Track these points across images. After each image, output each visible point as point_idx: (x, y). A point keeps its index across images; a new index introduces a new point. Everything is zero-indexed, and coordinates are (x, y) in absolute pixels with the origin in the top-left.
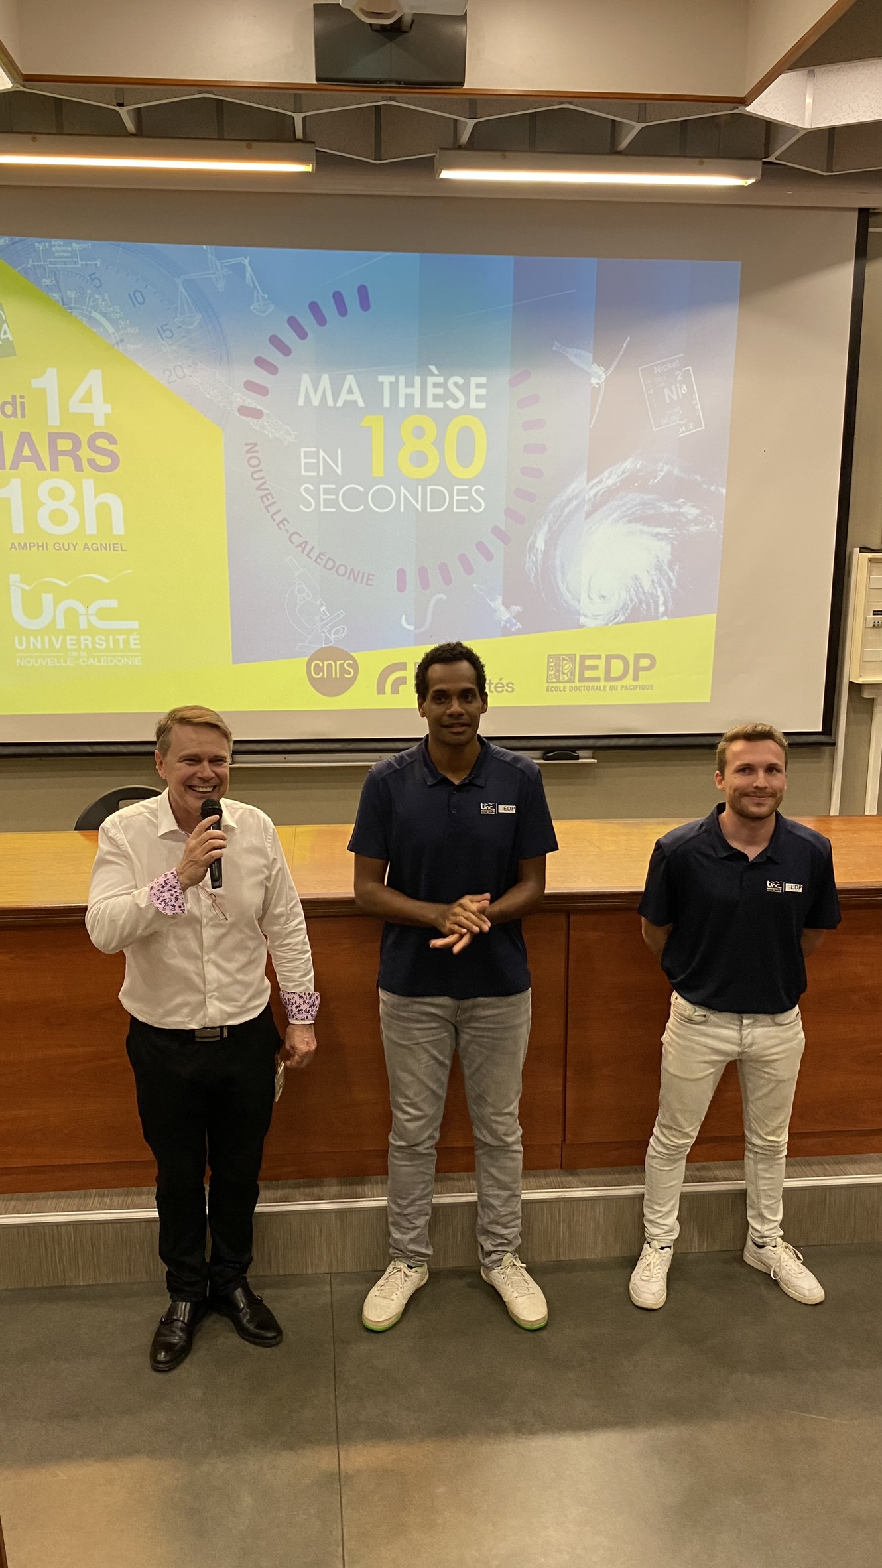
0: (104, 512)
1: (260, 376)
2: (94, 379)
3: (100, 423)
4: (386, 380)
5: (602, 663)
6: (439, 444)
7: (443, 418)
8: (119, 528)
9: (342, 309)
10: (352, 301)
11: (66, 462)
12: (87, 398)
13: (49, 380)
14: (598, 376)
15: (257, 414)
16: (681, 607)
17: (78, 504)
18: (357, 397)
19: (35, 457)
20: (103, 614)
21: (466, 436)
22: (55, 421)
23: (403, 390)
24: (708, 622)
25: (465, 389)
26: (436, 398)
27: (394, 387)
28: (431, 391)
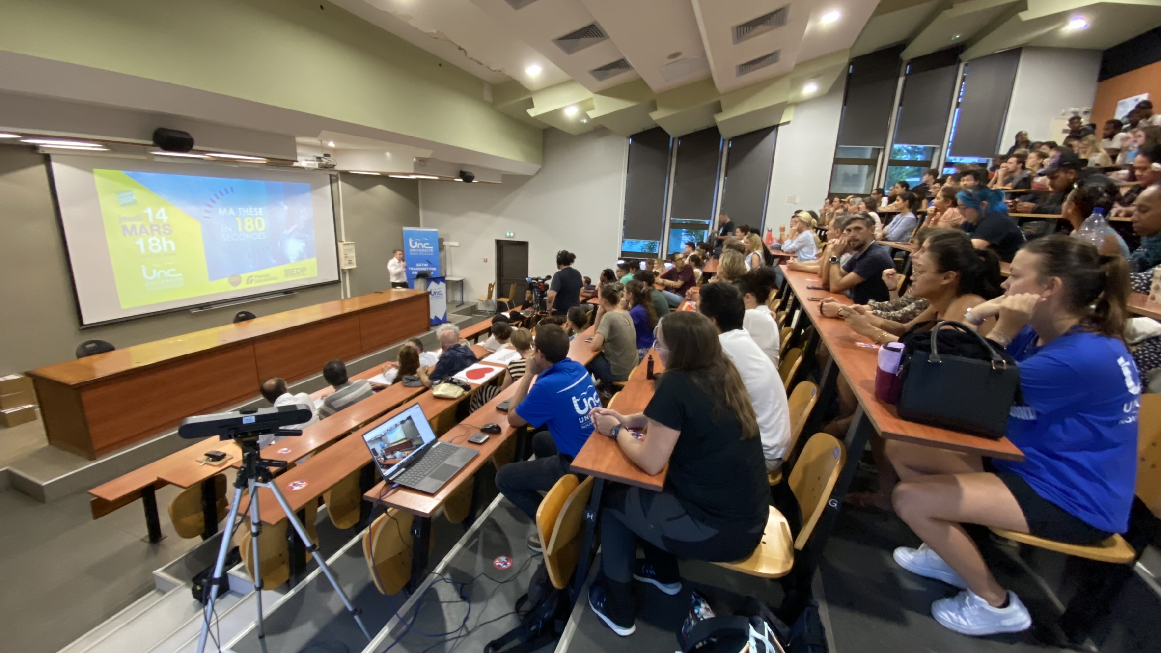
0: (169, 245)
1: (208, 208)
2: (162, 210)
3: (165, 221)
4: (240, 209)
5: (295, 270)
6: (254, 224)
7: (254, 217)
8: (173, 249)
9: (227, 192)
10: (229, 189)
11: (156, 233)
12: (161, 215)
13: (149, 211)
14: (286, 207)
15: (208, 218)
16: (309, 257)
17: (161, 243)
18: (233, 213)
19: (146, 232)
20: (172, 273)
21: (260, 222)
22: (151, 221)
23: (244, 211)
24: (314, 260)
25: (258, 210)
26: (252, 213)
27: (242, 210)
28: (251, 211)
